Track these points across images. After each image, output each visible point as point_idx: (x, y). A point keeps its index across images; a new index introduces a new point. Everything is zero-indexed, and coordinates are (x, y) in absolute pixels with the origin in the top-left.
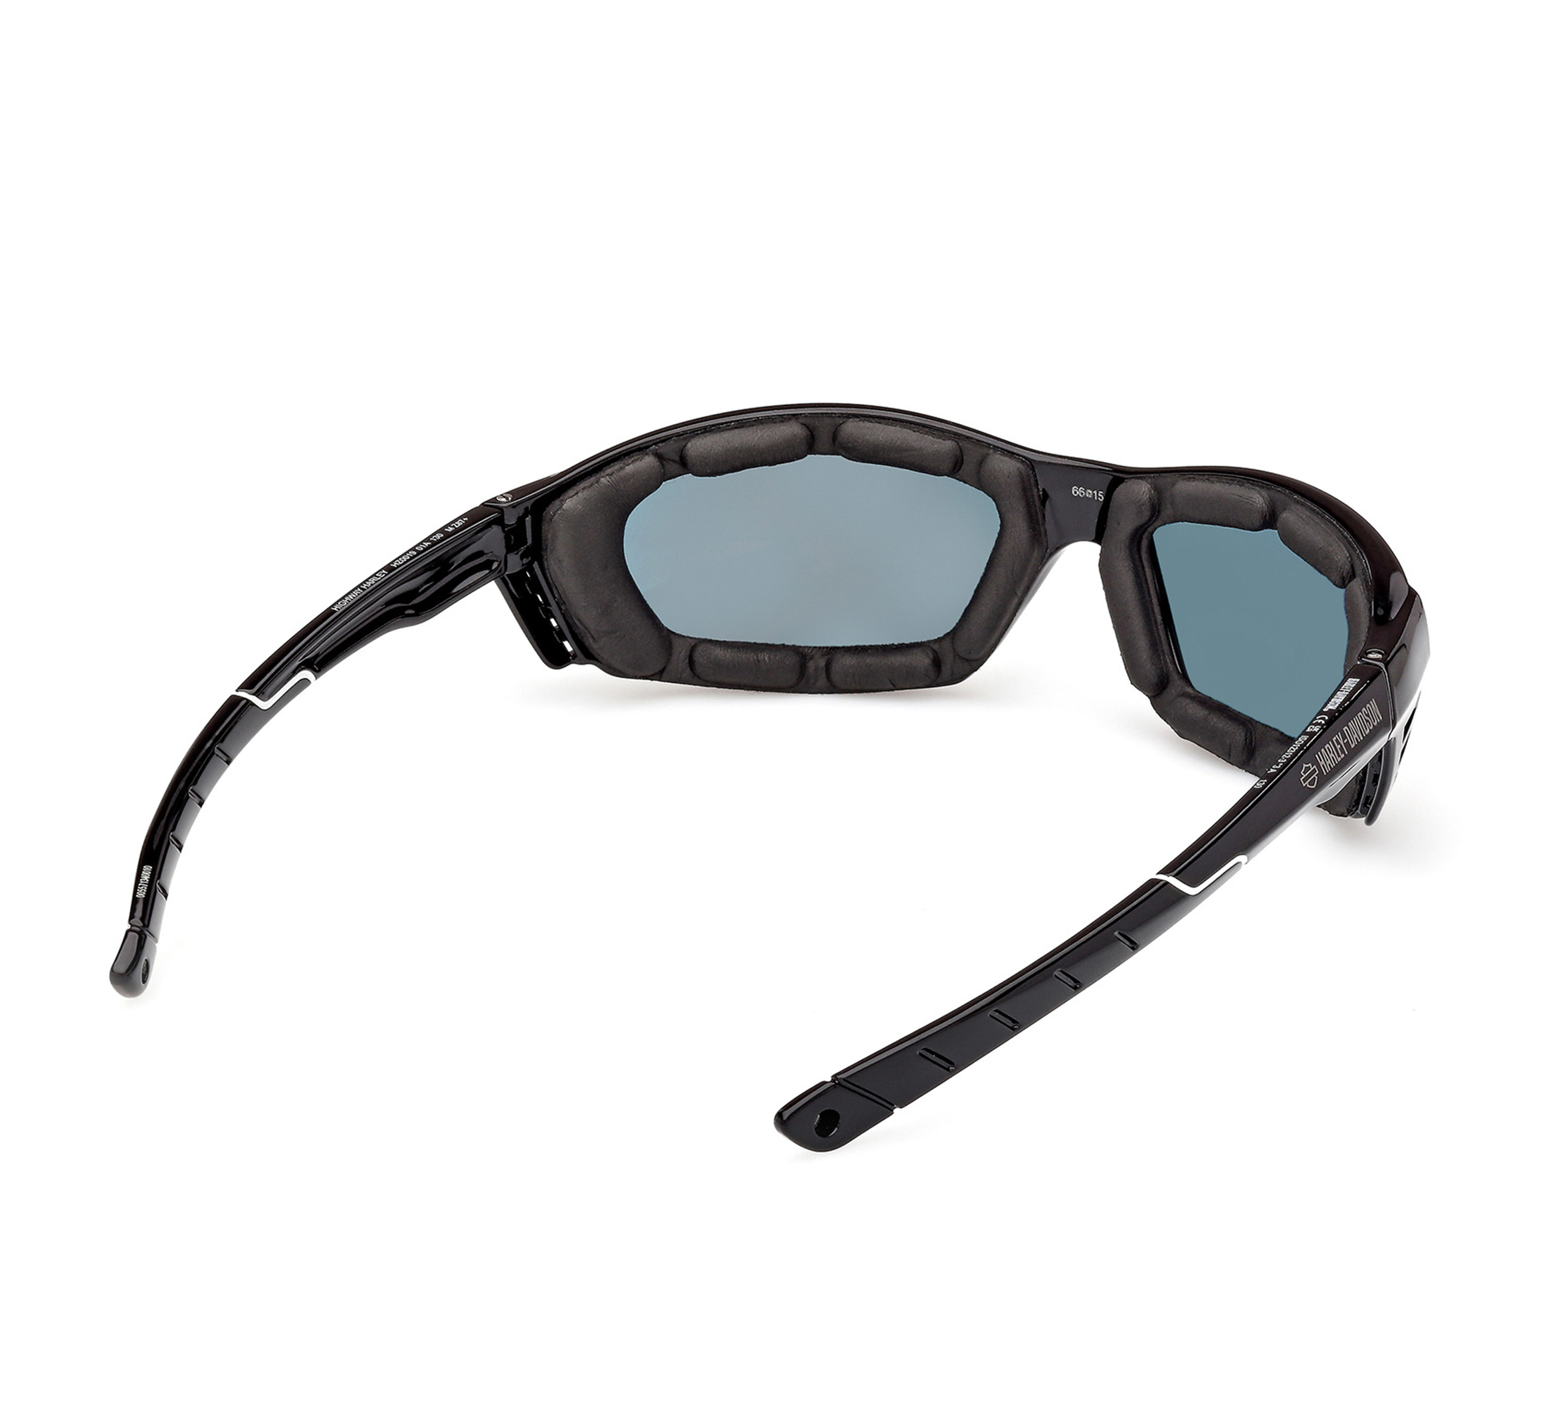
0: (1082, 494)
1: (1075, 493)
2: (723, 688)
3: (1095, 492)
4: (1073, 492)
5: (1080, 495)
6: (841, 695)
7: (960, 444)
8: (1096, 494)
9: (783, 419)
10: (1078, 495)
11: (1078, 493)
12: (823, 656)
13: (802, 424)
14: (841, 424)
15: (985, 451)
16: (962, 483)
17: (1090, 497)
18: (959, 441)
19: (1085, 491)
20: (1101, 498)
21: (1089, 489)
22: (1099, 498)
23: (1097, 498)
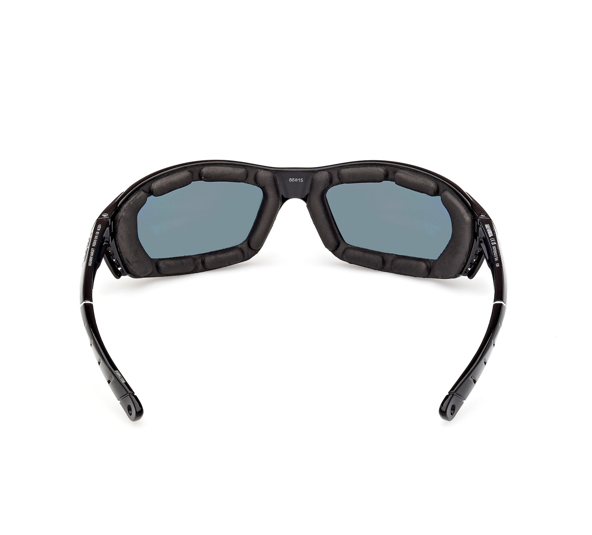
0: (293, 180)
1: (291, 180)
2: (168, 276)
3: (299, 179)
4: (290, 181)
5: (293, 181)
6: (208, 271)
7: (247, 169)
8: (299, 180)
9: (182, 170)
10: (292, 181)
11: (292, 180)
12: (200, 258)
13: (189, 171)
14: (203, 168)
15: (257, 170)
16: (247, 184)
17: (297, 181)
18: (246, 168)
19: (294, 180)
20: (302, 181)
21: (296, 178)
22: (301, 181)
23: (300, 181)
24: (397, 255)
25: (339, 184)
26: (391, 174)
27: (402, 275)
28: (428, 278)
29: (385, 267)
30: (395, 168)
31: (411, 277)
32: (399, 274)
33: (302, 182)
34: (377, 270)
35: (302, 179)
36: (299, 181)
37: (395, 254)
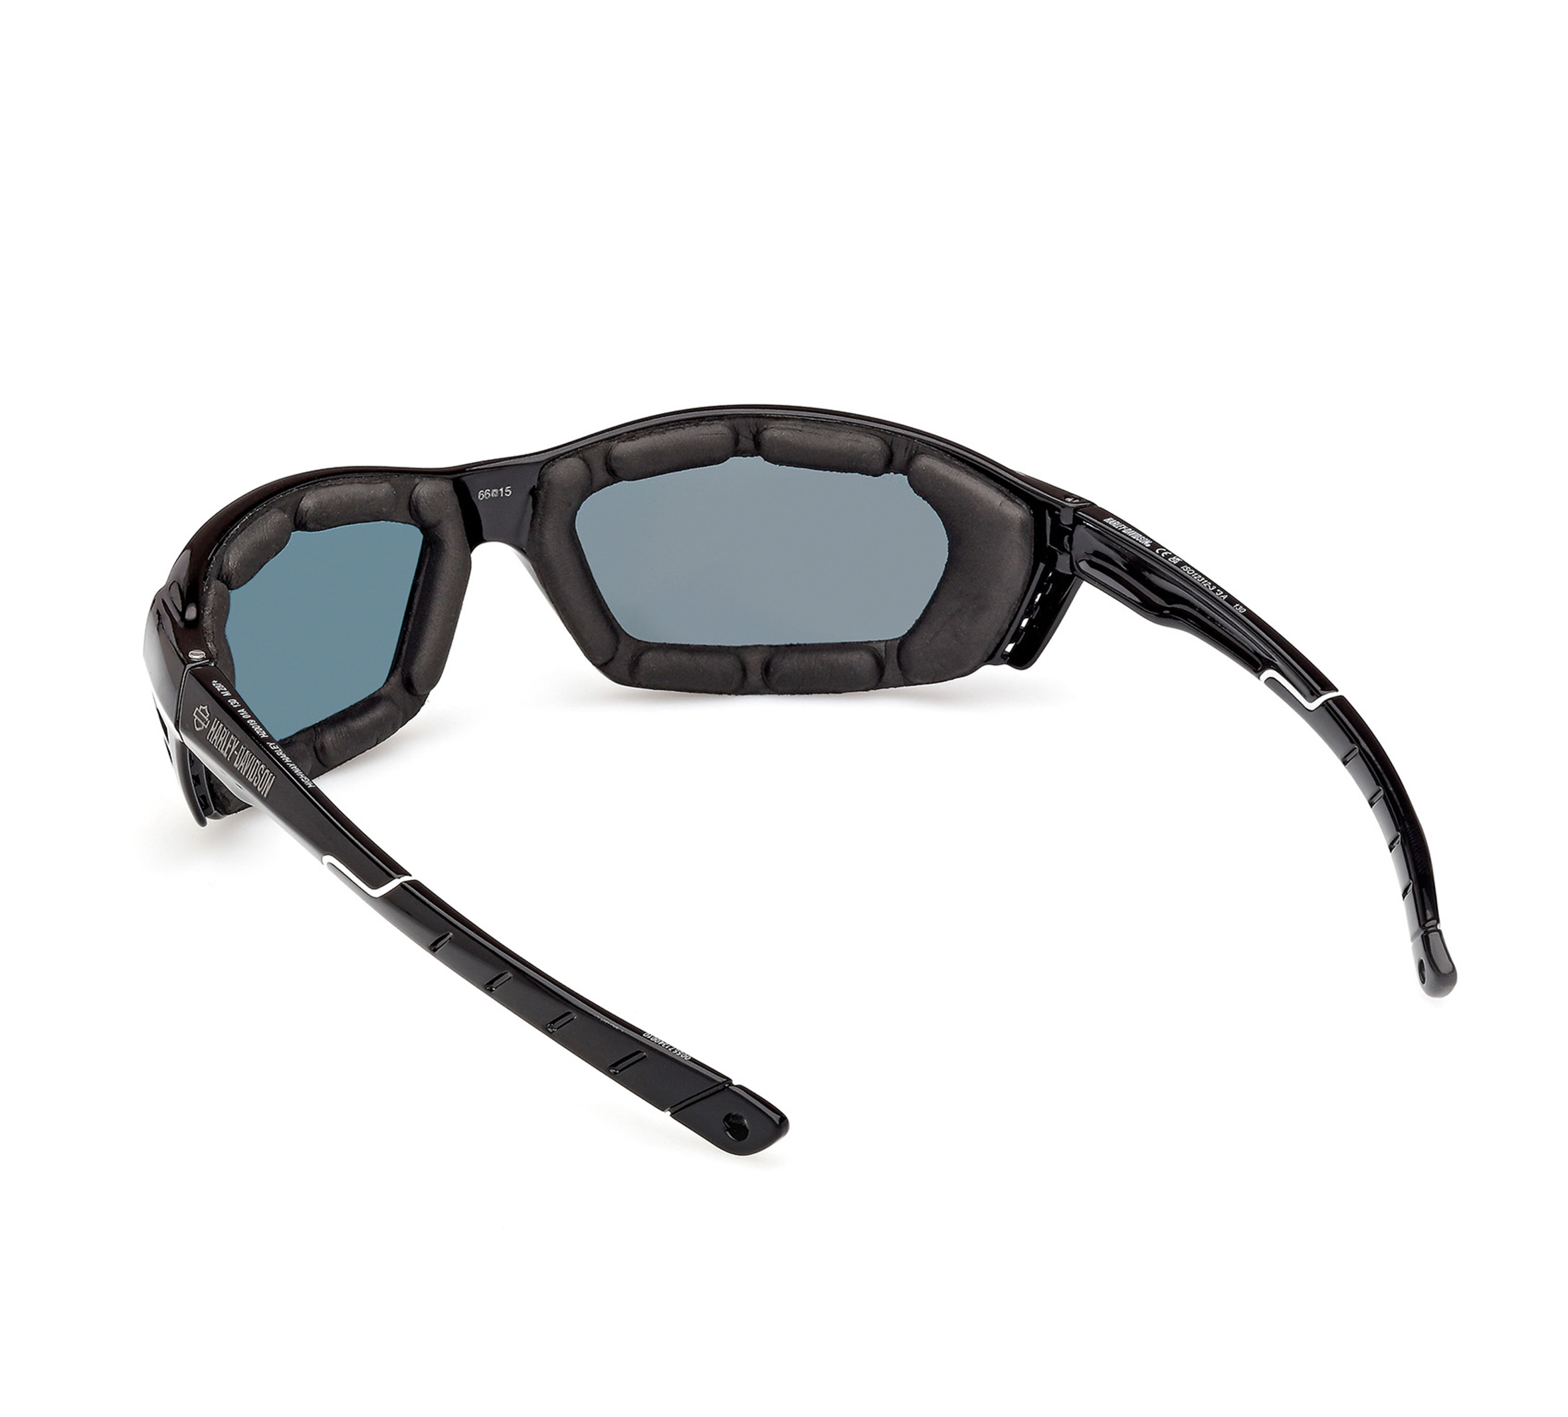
0: (488, 495)
1: (481, 497)
3: (501, 490)
4: (479, 497)
5: (486, 498)
8: (502, 492)
10: (484, 498)
11: (483, 496)
15: (412, 482)
17: (496, 496)
19: (490, 493)
20: (508, 493)
21: (494, 489)
22: (506, 494)
23: (504, 494)
24: (771, 646)
25: (606, 486)
26: (746, 438)
27: (796, 695)
28: (877, 690)
29: (746, 683)
30: (757, 419)
31: (826, 695)
32: (787, 694)
33: (508, 495)
34: (725, 693)
35: (509, 487)
36: (502, 495)
37: (765, 644)
